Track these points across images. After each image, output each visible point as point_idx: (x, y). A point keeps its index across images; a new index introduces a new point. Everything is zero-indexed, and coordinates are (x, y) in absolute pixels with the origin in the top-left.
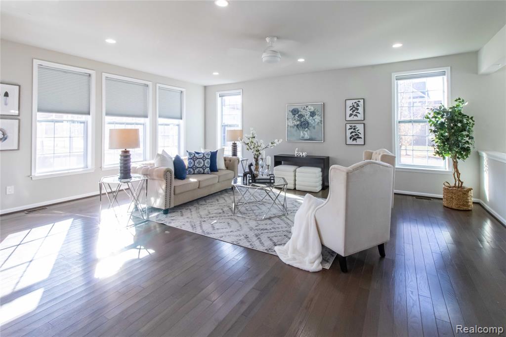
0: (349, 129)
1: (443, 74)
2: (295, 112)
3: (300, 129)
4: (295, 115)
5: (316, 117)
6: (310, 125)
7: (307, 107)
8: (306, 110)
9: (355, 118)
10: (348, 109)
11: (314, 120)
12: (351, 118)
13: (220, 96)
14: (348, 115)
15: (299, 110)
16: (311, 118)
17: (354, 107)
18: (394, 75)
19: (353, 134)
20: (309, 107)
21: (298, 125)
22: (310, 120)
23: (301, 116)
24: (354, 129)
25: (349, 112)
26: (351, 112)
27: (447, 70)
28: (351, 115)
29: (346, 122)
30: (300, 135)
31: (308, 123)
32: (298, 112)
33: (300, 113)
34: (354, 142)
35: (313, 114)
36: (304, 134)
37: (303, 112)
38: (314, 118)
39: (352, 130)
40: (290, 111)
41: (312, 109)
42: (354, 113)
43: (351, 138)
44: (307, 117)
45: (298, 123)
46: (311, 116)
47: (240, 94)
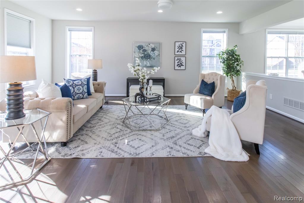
0: (177, 60)
1: (224, 32)
2: (140, 47)
3: (144, 59)
4: (140, 49)
5: (156, 51)
6: (151, 57)
7: (149, 44)
8: (149, 47)
9: (180, 53)
10: (176, 47)
11: (154, 54)
12: (178, 54)
13: (69, 31)
14: (176, 51)
15: (143, 46)
16: (152, 52)
17: (180, 47)
19: (179, 63)
20: (151, 45)
21: (142, 57)
22: (151, 54)
23: (145, 51)
24: (180, 60)
25: (177, 50)
26: (178, 50)
27: (226, 30)
28: (178, 51)
29: (175, 56)
30: (144, 64)
31: (150, 56)
32: (143, 48)
33: (144, 48)
34: (179, 68)
35: (153, 50)
36: (147, 63)
37: (146, 48)
38: (154, 52)
39: (178, 61)
40: (136, 46)
41: (153, 46)
42: (180, 50)
43: (177, 66)
44: (149, 52)
45: (143, 55)
46: (152, 51)
47: (91, 31)
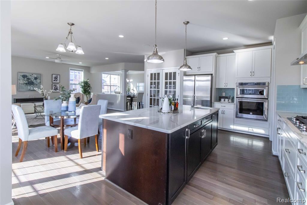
0: (54, 86)
1: (82, 71)
2: (24, 76)
3: (28, 85)
4: (25, 78)
5: (38, 80)
6: (34, 84)
7: (32, 75)
8: (32, 76)
9: (56, 82)
10: (53, 78)
11: (37, 81)
12: (55, 82)
14: (53, 80)
15: (27, 75)
16: (35, 80)
17: (56, 77)
18: (70, 68)
19: (55, 88)
20: (34, 75)
21: (26, 83)
22: (34, 81)
23: (28, 79)
24: (56, 86)
25: (53, 79)
26: (54, 79)
28: (54, 80)
29: (52, 83)
30: (28, 88)
31: (33, 83)
32: (27, 77)
33: (28, 77)
34: (56, 91)
35: (36, 78)
36: (31, 88)
37: (30, 77)
38: (37, 80)
39: (55, 86)
40: (21, 76)
41: (36, 76)
42: (56, 80)
43: (54, 89)
44: (32, 80)
45: (27, 82)
46: (35, 79)
